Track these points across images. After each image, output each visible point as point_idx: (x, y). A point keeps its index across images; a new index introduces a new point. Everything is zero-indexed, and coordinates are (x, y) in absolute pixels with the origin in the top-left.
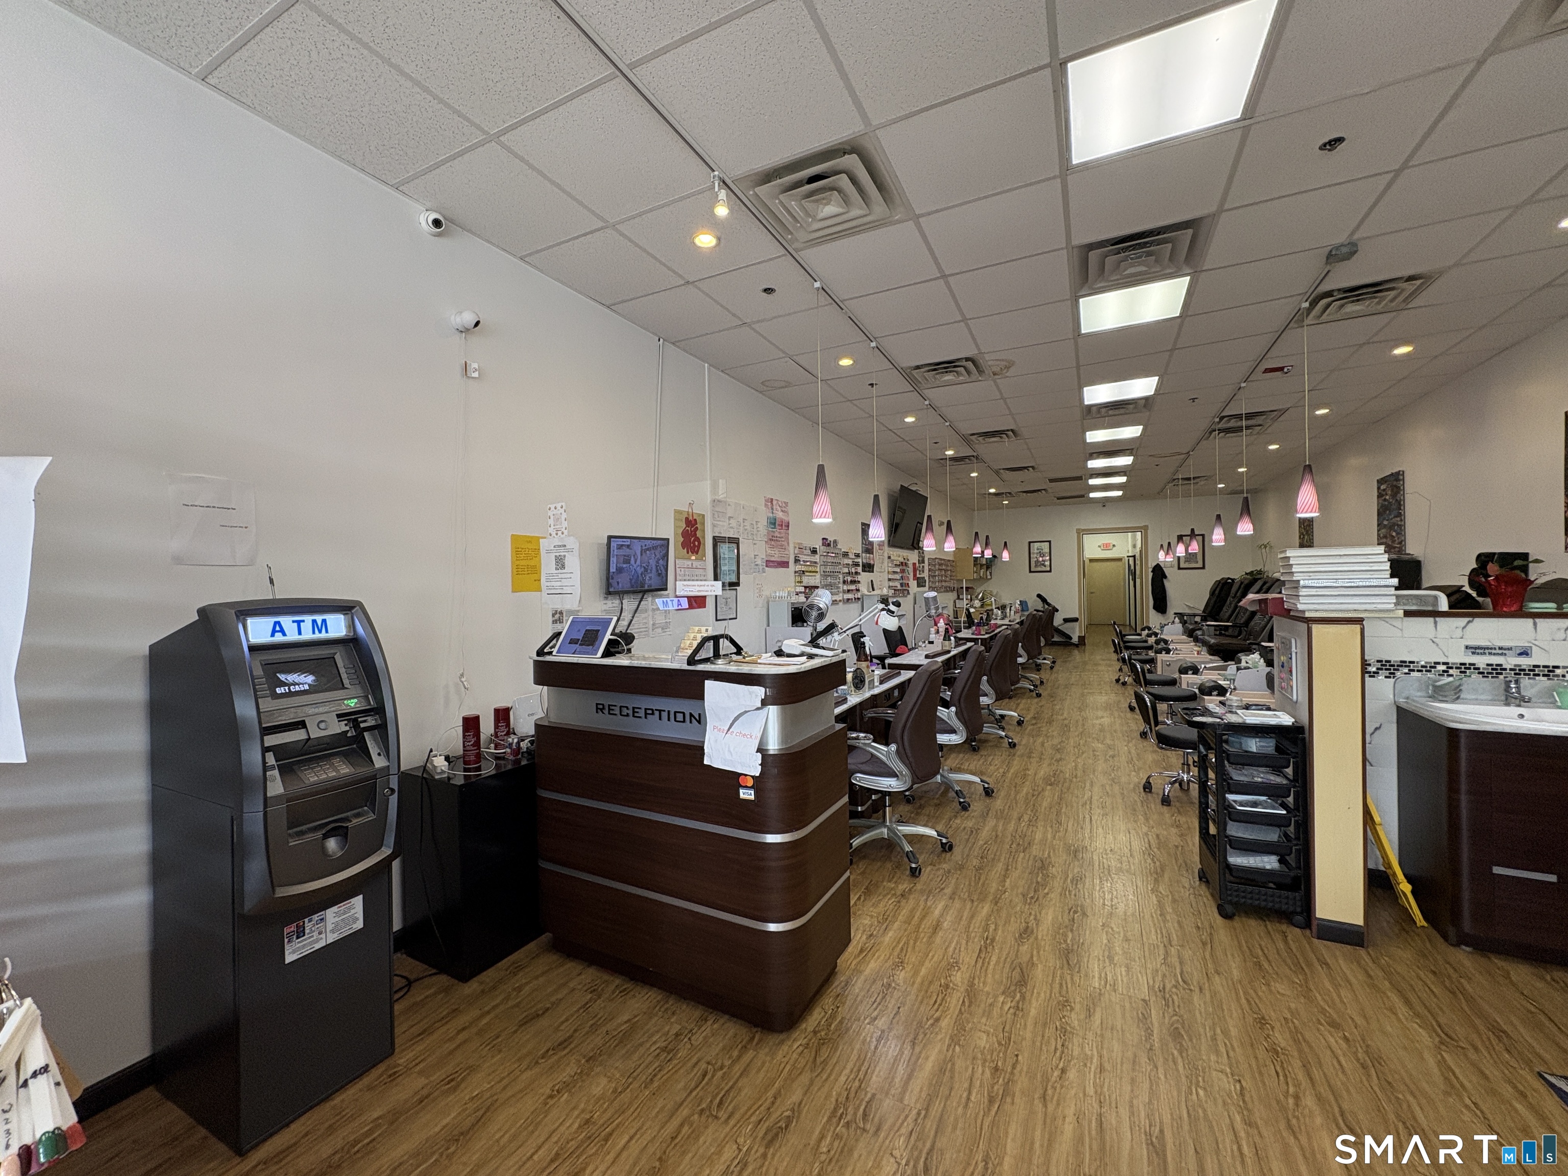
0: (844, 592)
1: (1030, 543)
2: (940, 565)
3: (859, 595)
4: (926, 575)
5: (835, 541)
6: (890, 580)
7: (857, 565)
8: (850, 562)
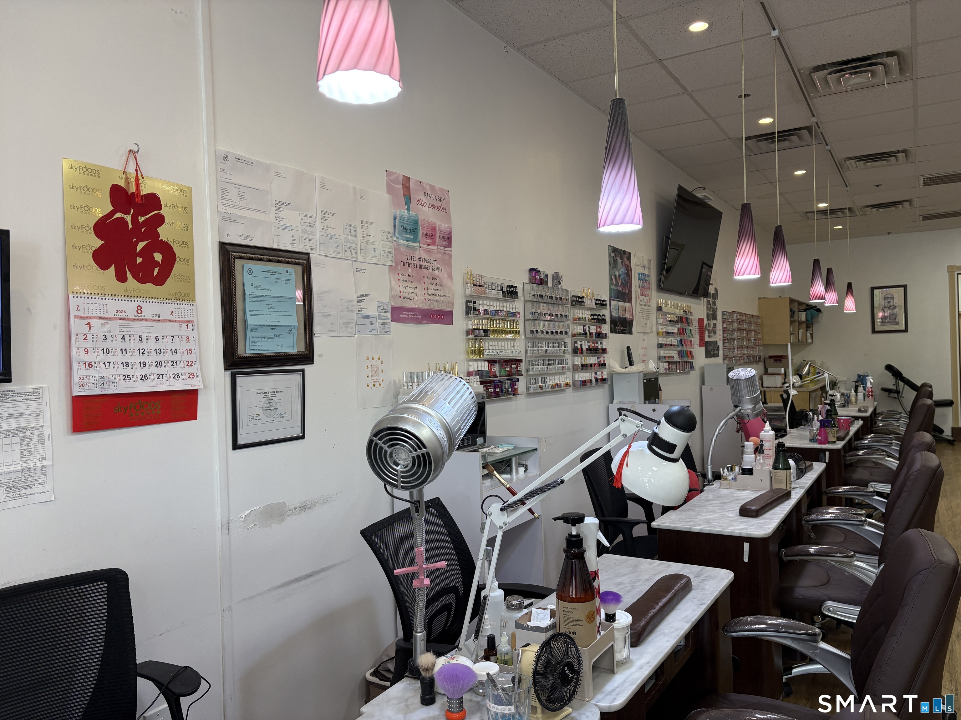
0: (575, 368)
1: (873, 289)
2: (740, 322)
3: (605, 374)
4: (718, 338)
5: (556, 277)
6: (660, 346)
7: (600, 321)
8: (586, 314)
